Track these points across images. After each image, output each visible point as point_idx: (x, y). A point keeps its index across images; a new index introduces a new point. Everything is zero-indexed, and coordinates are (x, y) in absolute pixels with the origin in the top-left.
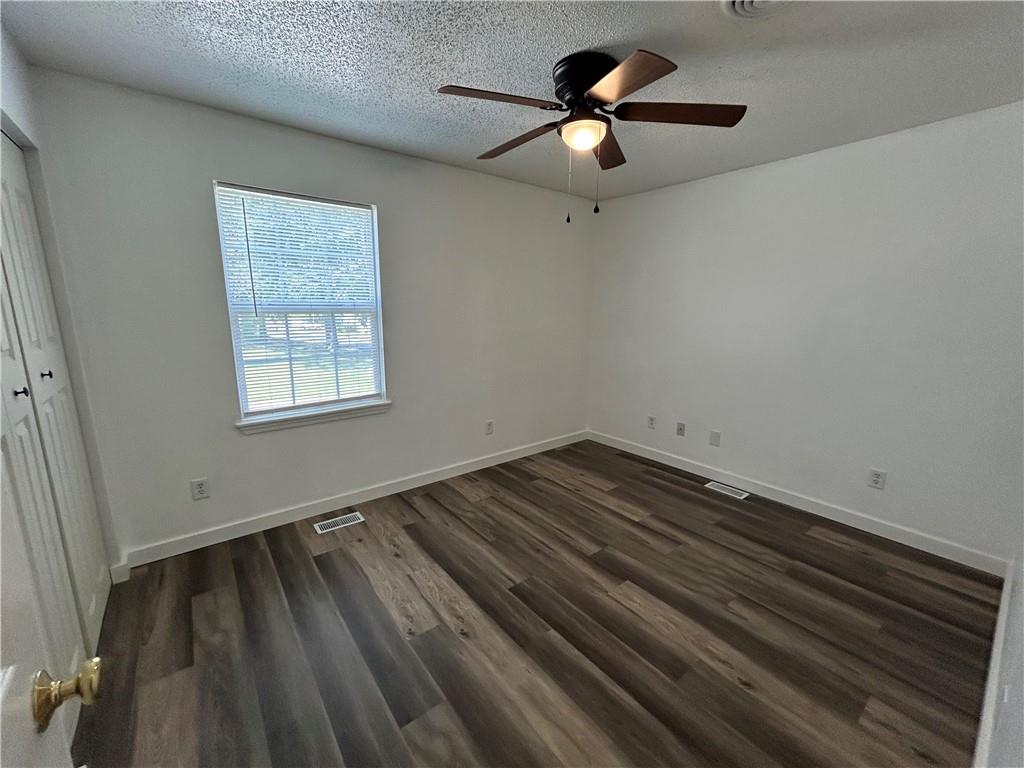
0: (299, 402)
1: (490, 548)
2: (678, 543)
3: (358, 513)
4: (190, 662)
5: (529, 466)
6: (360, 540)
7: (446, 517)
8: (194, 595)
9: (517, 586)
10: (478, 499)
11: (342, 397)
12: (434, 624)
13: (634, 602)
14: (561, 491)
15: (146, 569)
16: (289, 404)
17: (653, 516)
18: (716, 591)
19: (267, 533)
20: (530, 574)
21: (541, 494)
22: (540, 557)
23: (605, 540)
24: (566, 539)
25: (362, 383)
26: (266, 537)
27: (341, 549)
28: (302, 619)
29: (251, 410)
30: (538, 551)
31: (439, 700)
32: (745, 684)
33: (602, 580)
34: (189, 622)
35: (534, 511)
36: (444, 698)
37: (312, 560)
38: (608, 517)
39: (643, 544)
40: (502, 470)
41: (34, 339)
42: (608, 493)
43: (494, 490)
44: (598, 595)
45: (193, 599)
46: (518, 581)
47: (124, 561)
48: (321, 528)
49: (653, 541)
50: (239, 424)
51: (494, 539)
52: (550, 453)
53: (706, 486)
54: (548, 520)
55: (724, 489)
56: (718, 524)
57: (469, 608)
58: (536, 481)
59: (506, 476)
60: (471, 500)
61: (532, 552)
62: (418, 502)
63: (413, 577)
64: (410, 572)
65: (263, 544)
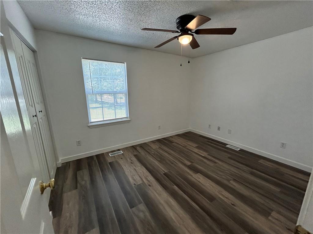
0: (105, 119)
1: (159, 162)
2: (216, 163)
3: (121, 151)
4: (76, 188)
5: (171, 139)
6: (122, 158)
7: (146, 153)
8: (78, 171)
9: (165, 173)
10: (155, 148)
11: (117, 118)
12: (141, 182)
13: (200, 179)
14: (180, 146)
15: (65, 164)
16: (102, 120)
17: (208, 155)
18: (226, 177)
19: (97, 156)
20: (170, 170)
21: (175, 147)
22: (173, 165)
23: (193, 161)
24: (181, 160)
25: (122, 114)
26: (96, 156)
27: (116, 161)
28: (105, 179)
29: (92, 121)
30: (172, 163)
31: (142, 203)
32: (232, 204)
33: (191, 172)
34: (76, 178)
35: (172, 152)
36: (143, 202)
37: (108, 163)
38: (194, 154)
39: (205, 163)
40: (163, 140)
41: (37, 102)
42: (194, 147)
43: (160, 145)
44: (190, 177)
45: (77, 172)
46: (166, 172)
47: (60, 161)
48: (111, 155)
49: (208, 162)
50: (89, 125)
51: (159, 159)
52: (178, 135)
53: (226, 146)
54: (176, 155)
55: (232, 147)
56: (229, 158)
57: (151, 178)
58: (173, 143)
59: (164, 142)
60: (153, 148)
61: (171, 164)
62: (138, 148)
63: (136, 169)
64: (135, 168)
65: (95, 158)
